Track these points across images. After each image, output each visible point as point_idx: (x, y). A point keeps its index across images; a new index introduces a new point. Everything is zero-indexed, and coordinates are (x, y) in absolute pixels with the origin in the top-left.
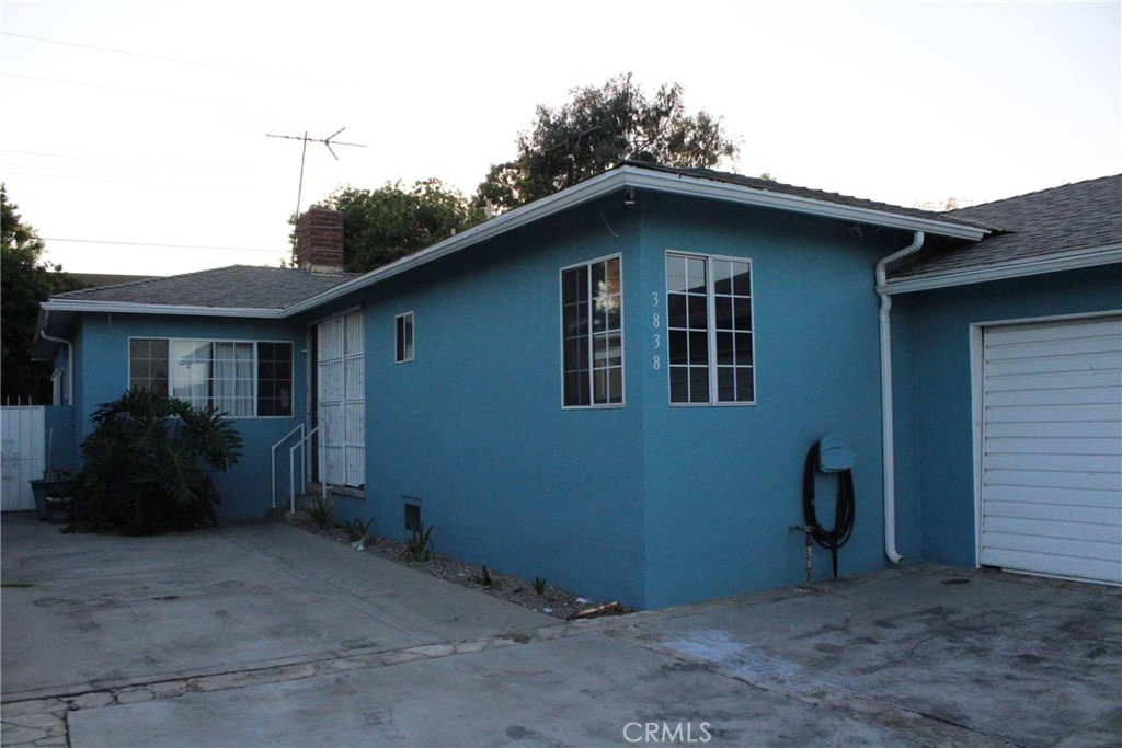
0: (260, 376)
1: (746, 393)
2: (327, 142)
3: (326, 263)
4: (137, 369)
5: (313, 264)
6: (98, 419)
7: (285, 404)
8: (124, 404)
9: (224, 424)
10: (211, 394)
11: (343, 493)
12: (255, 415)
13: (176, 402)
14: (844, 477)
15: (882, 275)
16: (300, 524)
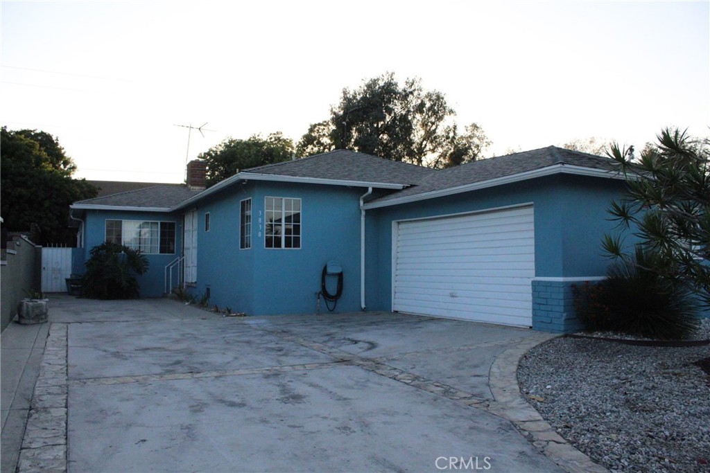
0: (161, 236)
1: (297, 244)
2: (200, 129)
3: (198, 185)
4: (109, 232)
5: (192, 185)
6: (92, 253)
7: (171, 248)
8: (103, 247)
9: (142, 256)
10: (140, 244)
11: (190, 286)
12: (158, 253)
13: (124, 247)
14: (340, 276)
15: (362, 203)
16: (172, 298)
